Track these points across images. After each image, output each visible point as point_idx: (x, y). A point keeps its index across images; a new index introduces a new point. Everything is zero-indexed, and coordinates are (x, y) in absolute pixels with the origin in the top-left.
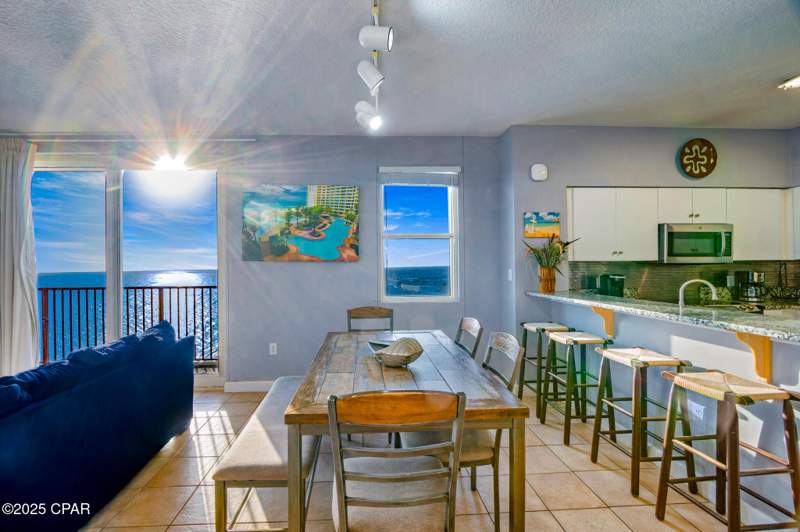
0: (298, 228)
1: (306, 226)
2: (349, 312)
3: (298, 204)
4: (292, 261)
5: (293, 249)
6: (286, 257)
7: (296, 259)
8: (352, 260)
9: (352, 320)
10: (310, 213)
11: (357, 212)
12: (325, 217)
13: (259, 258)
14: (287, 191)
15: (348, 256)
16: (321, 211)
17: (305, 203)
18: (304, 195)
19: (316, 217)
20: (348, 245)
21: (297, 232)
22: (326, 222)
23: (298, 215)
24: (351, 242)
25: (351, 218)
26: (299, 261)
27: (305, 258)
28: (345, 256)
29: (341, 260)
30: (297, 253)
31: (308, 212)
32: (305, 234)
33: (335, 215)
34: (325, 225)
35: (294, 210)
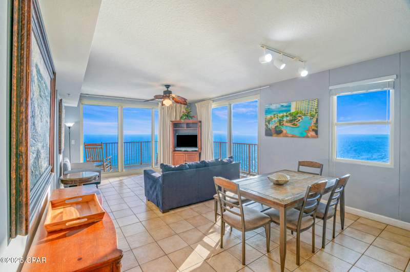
0: (286, 122)
1: (291, 121)
2: (299, 162)
3: (287, 111)
4: (284, 136)
5: (284, 132)
6: (281, 135)
7: (286, 136)
8: (313, 137)
9: (300, 166)
10: (292, 115)
11: (316, 113)
12: (299, 116)
13: (271, 135)
14: (282, 106)
15: (311, 135)
16: (297, 113)
17: (290, 110)
18: (290, 106)
19: (295, 116)
20: (311, 130)
21: (287, 124)
22: (300, 118)
23: (287, 116)
24: (313, 128)
25: (312, 116)
26: (287, 136)
27: (290, 136)
28: (309, 135)
29: (307, 137)
30: (286, 133)
31: (291, 115)
32: (289, 124)
33: (304, 115)
34: (299, 120)
35: (285, 114)
